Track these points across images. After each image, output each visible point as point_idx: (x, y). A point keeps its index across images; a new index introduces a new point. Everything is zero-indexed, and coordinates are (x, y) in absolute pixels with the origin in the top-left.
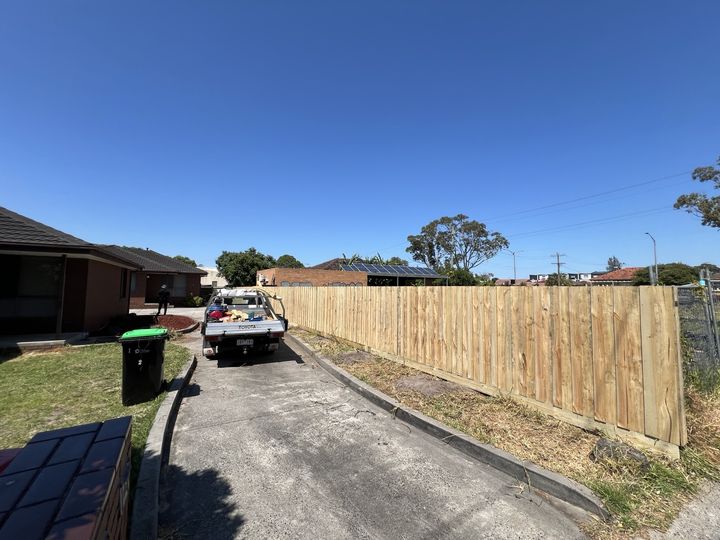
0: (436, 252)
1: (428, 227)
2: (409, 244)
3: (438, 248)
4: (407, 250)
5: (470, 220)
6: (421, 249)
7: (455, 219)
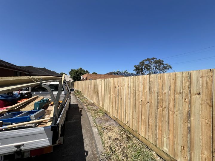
0: (144, 71)
1: (142, 62)
2: (135, 68)
3: (145, 70)
4: (134, 70)
5: (158, 59)
6: (138, 70)
7: (152, 59)
